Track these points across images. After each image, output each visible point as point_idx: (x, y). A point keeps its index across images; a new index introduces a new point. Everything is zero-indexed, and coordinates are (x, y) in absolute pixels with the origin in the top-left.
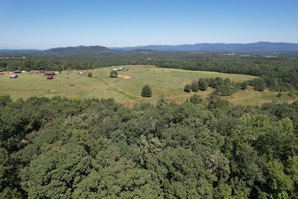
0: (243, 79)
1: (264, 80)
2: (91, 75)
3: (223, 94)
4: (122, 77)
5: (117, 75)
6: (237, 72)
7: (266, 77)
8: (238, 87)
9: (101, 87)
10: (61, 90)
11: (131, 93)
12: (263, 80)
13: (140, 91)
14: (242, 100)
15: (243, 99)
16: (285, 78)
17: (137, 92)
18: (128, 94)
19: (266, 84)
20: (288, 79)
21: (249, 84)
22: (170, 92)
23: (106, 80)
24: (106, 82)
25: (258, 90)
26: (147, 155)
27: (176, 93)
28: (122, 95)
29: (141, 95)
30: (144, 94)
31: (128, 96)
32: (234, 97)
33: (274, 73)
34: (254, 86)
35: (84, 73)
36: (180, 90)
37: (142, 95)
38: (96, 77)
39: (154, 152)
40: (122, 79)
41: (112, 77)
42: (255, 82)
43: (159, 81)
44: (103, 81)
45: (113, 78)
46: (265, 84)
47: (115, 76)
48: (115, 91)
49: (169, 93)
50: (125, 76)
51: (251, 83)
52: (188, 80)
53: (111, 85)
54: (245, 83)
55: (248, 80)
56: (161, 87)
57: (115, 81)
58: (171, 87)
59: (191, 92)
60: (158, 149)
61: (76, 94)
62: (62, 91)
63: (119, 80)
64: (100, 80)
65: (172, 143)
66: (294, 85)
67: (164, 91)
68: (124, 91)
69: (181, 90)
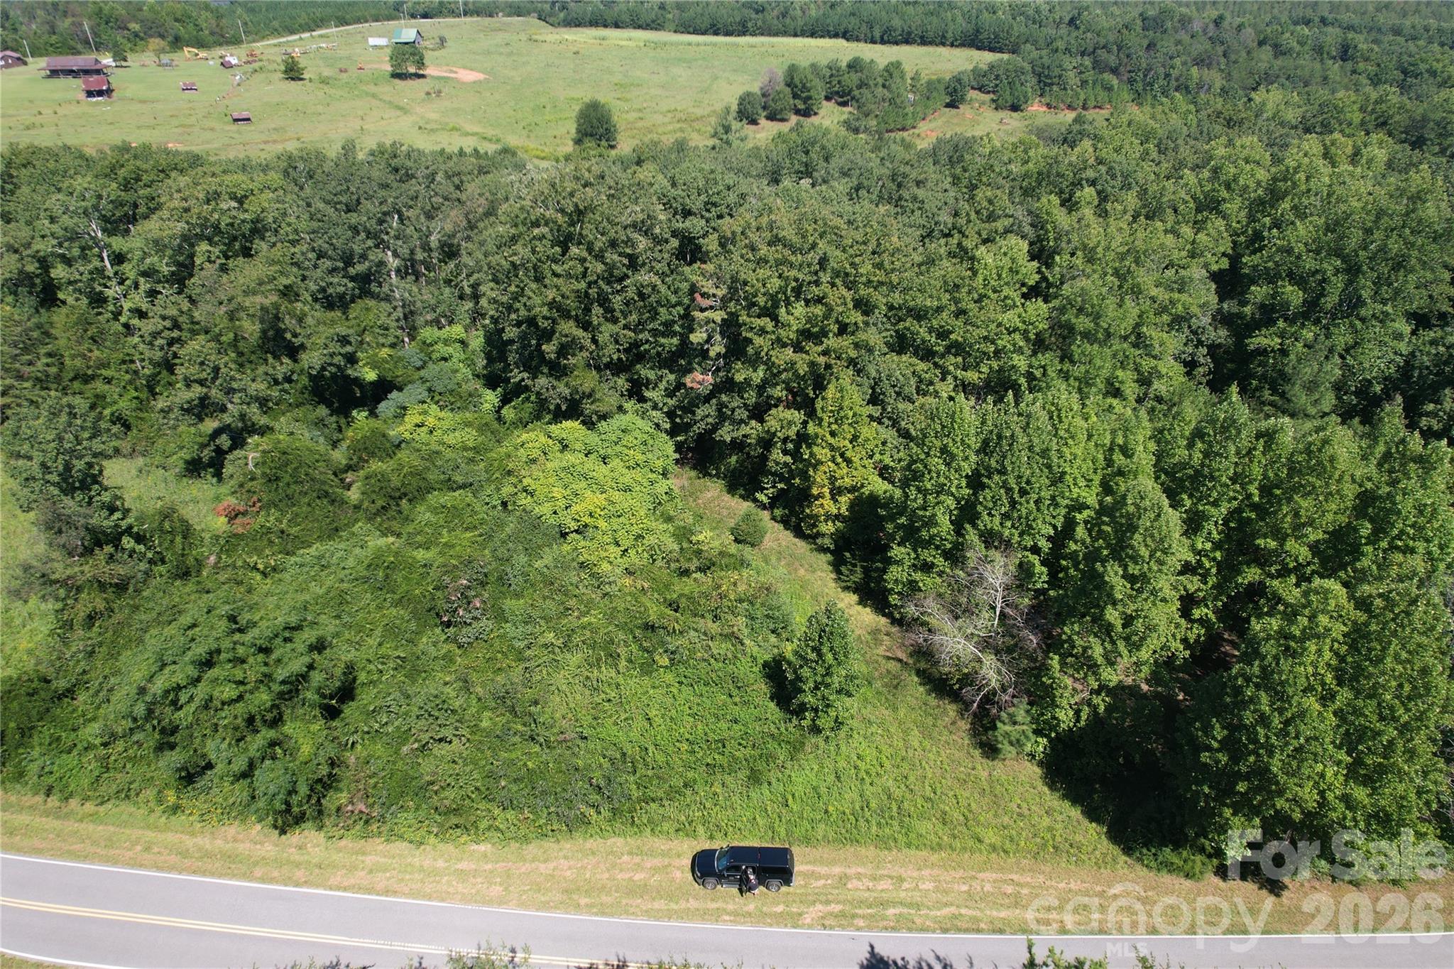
0: (950, 66)
1: (1028, 67)
2: (298, 70)
4: (445, 74)
5: (423, 64)
6: (922, 37)
7: (1035, 54)
8: (935, 94)
10: (208, 142)
11: (528, 137)
12: (1025, 64)
16: (1102, 54)
17: (550, 133)
19: (1034, 80)
20: (1112, 60)
21: (974, 84)
23: (385, 92)
25: (1006, 107)
29: (569, 142)
30: (589, 139)
32: (923, 135)
33: (1064, 36)
34: (994, 92)
38: (323, 82)
40: (455, 85)
41: (400, 76)
42: (997, 77)
44: (374, 96)
46: (1032, 81)
48: (455, 133)
51: (982, 82)
53: (419, 109)
54: (959, 81)
55: (971, 67)
56: (640, 111)
57: (428, 94)
58: (678, 108)
59: (763, 122)
64: (356, 92)
66: (1131, 81)
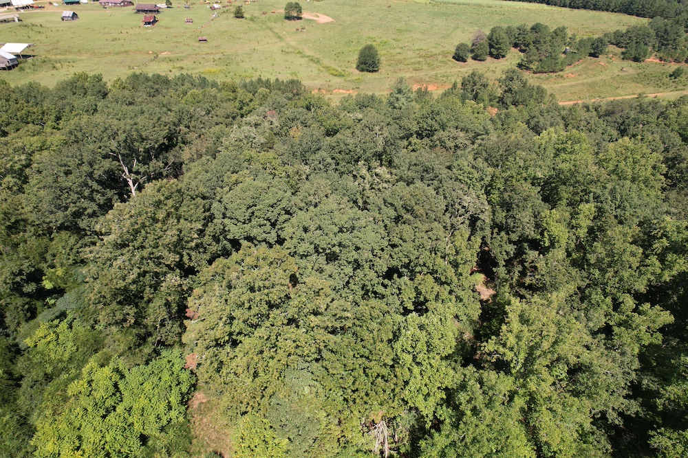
2: (241, 13)
3: (540, 69)
4: (312, 18)
5: (301, 12)
8: (582, 49)
9: (268, 45)
10: (182, 52)
11: (335, 60)
13: (355, 57)
14: (583, 84)
15: (585, 81)
17: (347, 59)
18: (328, 64)
22: (421, 59)
23: (277, 27)
24: (276, 31)
25: (630, 59)
26: (368, 193)
27: (435, 63)
28: (314, 65)
29: (355, 66)
30: (363, 66)
31: (328, 68)
32: (565, 76)
35: (224, 7)
36: (444, 54)
37: (358, 67)
38: (252, 20)
39: (379, 189)
40: (314, 25)
41: (288, 18)
43: (399, 30)
44: (271, 29)
45: (293, 22)
47: (295, 15)
48: (299, 55)
49: (419, 63)
50: (319, 15)
52: (466, 29)
53: (288, 39)
56: (402, 48)
57: (297, 29)
58: (424, 48)
59: (470, 60)
60: (385, 185)
61: (216, 62)
62: (184, 55)
63: (307, 27)
64: (264, 27)
65: (407, 177)
67: (409, 57)
68: (318, 56)
69: (446, 57)
